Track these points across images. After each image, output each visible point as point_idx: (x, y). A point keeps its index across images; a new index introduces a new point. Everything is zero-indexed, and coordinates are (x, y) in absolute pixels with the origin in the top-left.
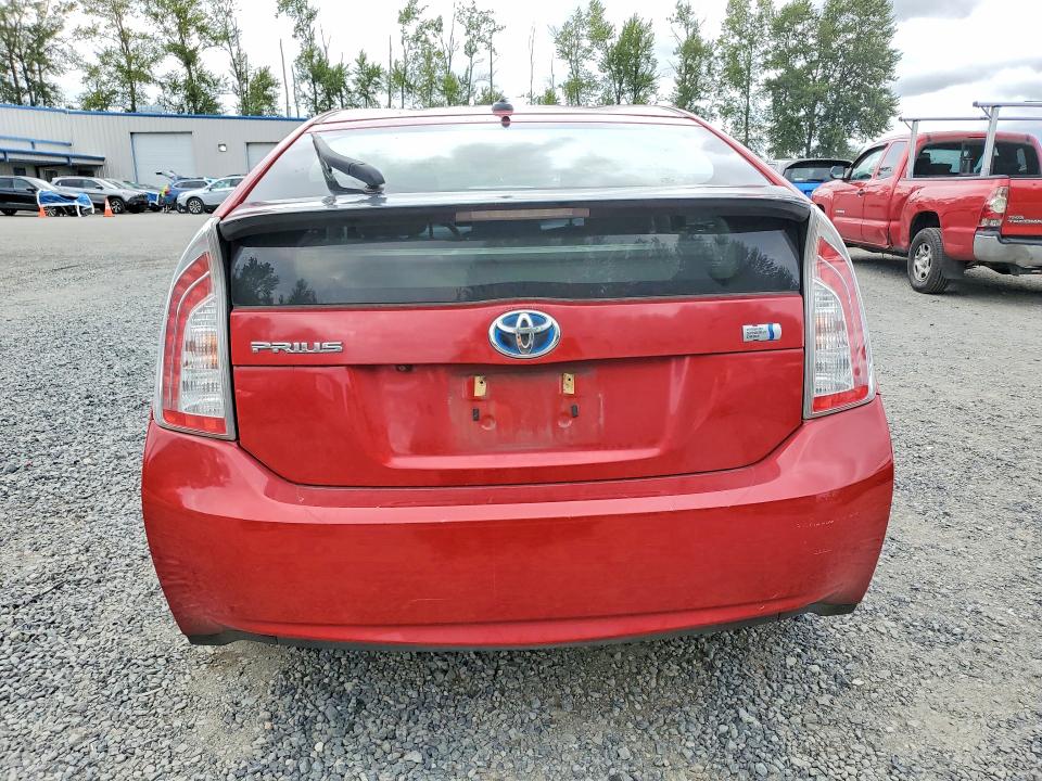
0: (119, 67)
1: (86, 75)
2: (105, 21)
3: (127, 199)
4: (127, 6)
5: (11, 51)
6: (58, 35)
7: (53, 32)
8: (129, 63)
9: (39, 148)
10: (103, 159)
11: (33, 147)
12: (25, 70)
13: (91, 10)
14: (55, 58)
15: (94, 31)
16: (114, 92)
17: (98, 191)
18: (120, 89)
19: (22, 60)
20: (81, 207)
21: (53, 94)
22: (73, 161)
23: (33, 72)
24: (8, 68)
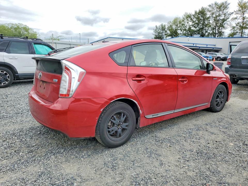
0: (240, 26)
1: (232, 29)
2: (239, 16)
3: (221, 57)
4: (246, 11)
5: (216, 25)
6: (228, 20)
7: (227, 20)
8: (243, 25)
9: (208, 46)
10: (221, 48)
11: (207, 46)
12: (218, 29)
13: (237, 13)
14: (225, 26)
15: (236, 18)
16: (237, 32)
17: (216, 56)
18: (239, 31)
19: (218, 27)
20: (209, 59)
21: (223, 34)
22: (214, 49)
23: (220, 29)
24: (214, 29)
